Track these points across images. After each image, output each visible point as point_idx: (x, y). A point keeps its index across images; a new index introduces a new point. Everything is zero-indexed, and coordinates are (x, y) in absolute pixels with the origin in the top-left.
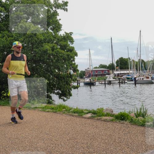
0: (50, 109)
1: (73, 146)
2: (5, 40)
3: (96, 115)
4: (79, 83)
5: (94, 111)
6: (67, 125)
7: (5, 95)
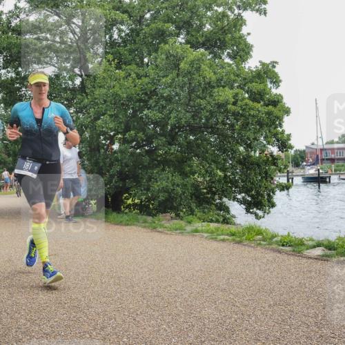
0: (228, 235)
1: (283, 321)
2: (133, 85)
3: (333, 252)
4: (293, 178)
5: (329, 242)
6: (268, 273)
7: (130, 202)
